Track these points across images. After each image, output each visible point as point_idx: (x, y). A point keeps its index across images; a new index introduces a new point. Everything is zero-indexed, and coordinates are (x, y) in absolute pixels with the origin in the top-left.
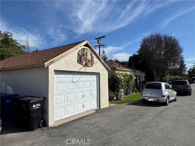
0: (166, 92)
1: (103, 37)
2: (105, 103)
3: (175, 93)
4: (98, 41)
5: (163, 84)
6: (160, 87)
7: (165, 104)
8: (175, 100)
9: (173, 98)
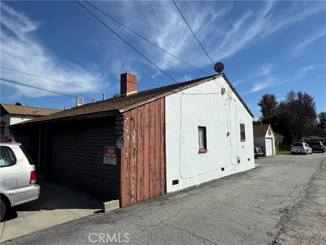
0: (306, 148)
3: (311, 149)
5: (304, 144)
6: (302, 145)
7: (305, 154)
8: (311, 154)
9: (310, 152)
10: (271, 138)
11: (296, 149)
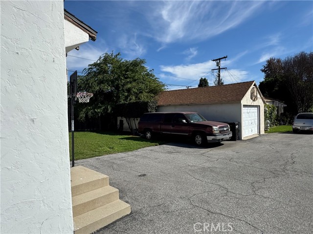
1: (225, 57)
2: (263, 132)
4: (217, 63)
10: (258, 107)
11: (302, 125)
